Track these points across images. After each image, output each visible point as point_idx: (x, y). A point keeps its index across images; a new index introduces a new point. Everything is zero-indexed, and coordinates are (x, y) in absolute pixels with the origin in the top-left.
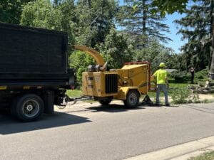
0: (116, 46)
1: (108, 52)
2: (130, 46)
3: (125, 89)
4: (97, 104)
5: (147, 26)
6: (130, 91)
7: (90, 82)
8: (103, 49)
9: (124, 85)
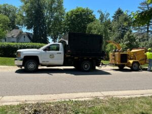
0: (129, 40)
1: (125, 43)
2: (137, 40)
3: (131, 62)
4: (117, 68)
5: (150, 29)
6: (134, 62)
7: (113, 57)
8: (123, 42)
9: (131, 59)
